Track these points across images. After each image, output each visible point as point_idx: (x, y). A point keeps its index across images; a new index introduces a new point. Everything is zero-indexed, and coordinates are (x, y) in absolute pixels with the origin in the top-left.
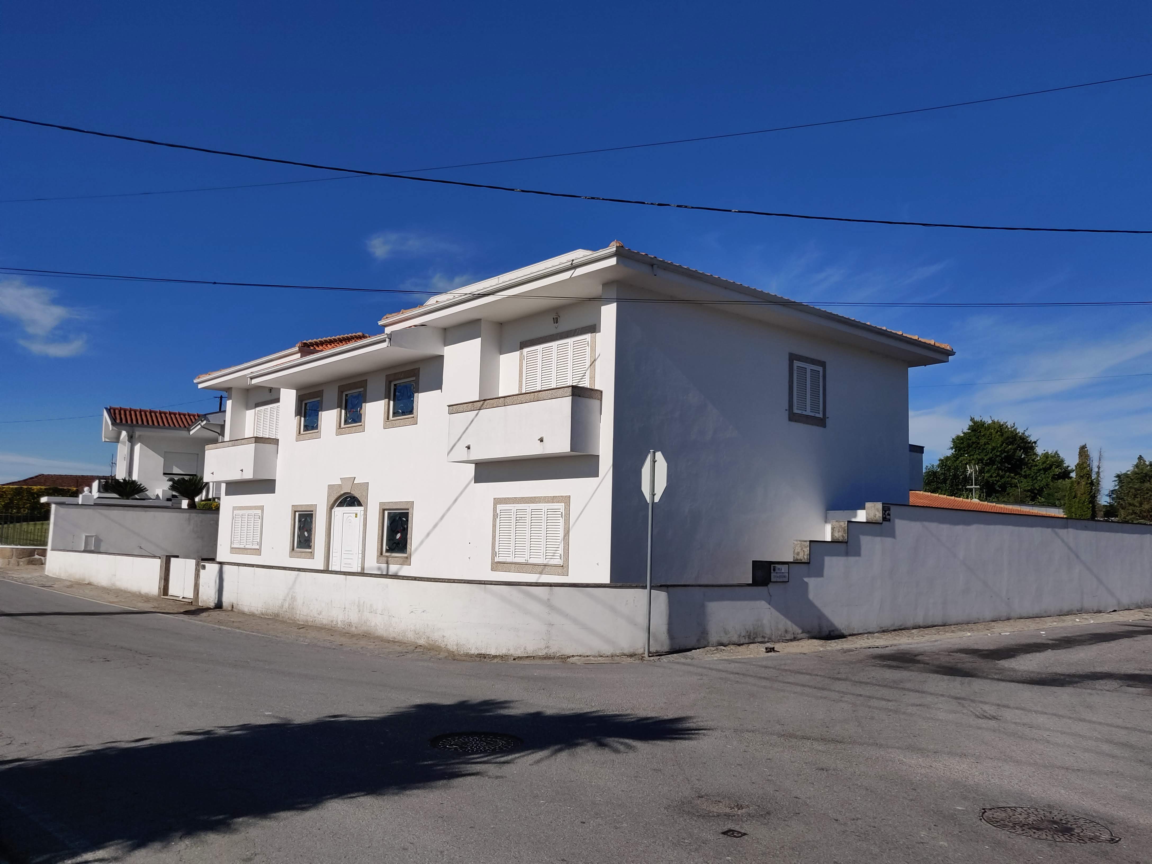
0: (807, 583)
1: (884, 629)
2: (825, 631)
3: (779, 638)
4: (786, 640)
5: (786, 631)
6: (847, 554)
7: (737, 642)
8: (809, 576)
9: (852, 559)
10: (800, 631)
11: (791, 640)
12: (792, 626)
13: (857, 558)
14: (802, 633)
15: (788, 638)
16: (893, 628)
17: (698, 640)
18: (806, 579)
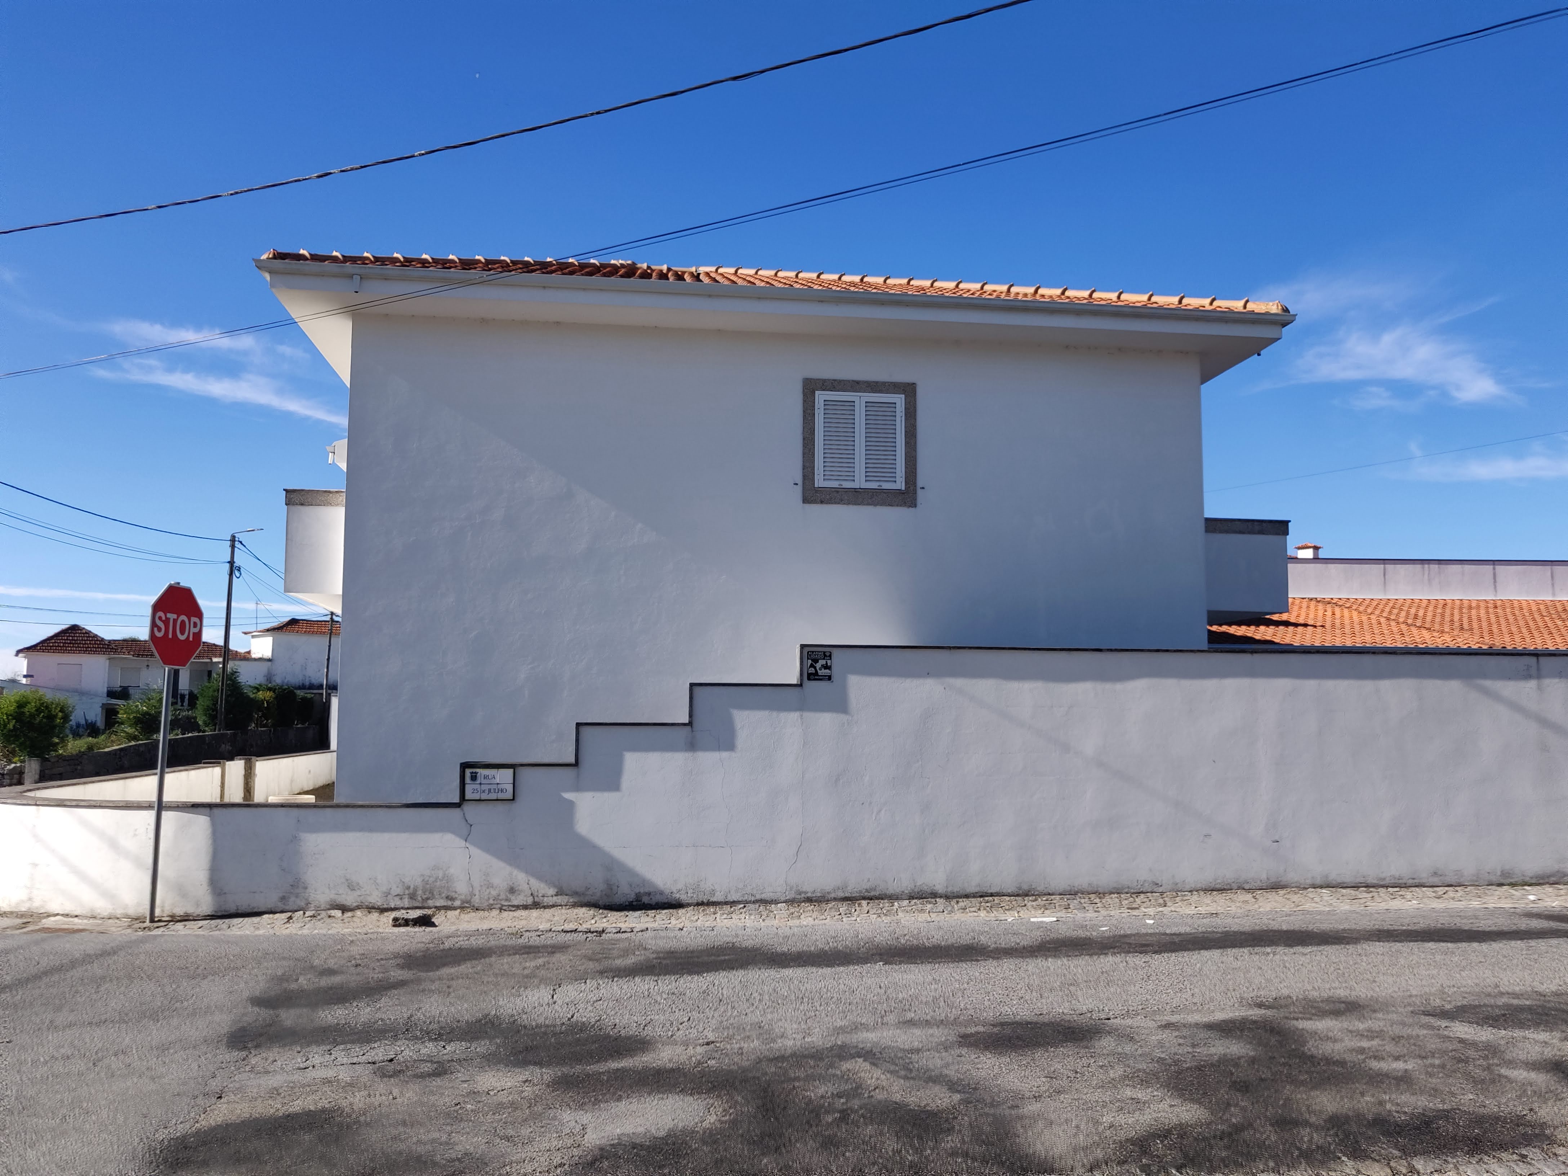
0: (571, 804)
1: (809, 895)
2: (626, 892)
3: (491, 902)
4: (513, 906)
5: (512, 890)
6: (692, 746)
7: (379, 904)
8: (578, 788)
9: (707, 758)
10: (552, 891)
11: (525, 907)
12: (529, 880)
13: (725, 754)
14: (556, 895)
15: (516, 903)
16: (841, 894)
17: (283, 899)
18: (568, 796)
